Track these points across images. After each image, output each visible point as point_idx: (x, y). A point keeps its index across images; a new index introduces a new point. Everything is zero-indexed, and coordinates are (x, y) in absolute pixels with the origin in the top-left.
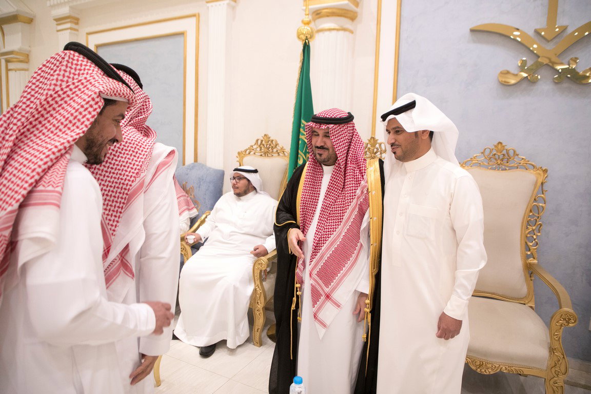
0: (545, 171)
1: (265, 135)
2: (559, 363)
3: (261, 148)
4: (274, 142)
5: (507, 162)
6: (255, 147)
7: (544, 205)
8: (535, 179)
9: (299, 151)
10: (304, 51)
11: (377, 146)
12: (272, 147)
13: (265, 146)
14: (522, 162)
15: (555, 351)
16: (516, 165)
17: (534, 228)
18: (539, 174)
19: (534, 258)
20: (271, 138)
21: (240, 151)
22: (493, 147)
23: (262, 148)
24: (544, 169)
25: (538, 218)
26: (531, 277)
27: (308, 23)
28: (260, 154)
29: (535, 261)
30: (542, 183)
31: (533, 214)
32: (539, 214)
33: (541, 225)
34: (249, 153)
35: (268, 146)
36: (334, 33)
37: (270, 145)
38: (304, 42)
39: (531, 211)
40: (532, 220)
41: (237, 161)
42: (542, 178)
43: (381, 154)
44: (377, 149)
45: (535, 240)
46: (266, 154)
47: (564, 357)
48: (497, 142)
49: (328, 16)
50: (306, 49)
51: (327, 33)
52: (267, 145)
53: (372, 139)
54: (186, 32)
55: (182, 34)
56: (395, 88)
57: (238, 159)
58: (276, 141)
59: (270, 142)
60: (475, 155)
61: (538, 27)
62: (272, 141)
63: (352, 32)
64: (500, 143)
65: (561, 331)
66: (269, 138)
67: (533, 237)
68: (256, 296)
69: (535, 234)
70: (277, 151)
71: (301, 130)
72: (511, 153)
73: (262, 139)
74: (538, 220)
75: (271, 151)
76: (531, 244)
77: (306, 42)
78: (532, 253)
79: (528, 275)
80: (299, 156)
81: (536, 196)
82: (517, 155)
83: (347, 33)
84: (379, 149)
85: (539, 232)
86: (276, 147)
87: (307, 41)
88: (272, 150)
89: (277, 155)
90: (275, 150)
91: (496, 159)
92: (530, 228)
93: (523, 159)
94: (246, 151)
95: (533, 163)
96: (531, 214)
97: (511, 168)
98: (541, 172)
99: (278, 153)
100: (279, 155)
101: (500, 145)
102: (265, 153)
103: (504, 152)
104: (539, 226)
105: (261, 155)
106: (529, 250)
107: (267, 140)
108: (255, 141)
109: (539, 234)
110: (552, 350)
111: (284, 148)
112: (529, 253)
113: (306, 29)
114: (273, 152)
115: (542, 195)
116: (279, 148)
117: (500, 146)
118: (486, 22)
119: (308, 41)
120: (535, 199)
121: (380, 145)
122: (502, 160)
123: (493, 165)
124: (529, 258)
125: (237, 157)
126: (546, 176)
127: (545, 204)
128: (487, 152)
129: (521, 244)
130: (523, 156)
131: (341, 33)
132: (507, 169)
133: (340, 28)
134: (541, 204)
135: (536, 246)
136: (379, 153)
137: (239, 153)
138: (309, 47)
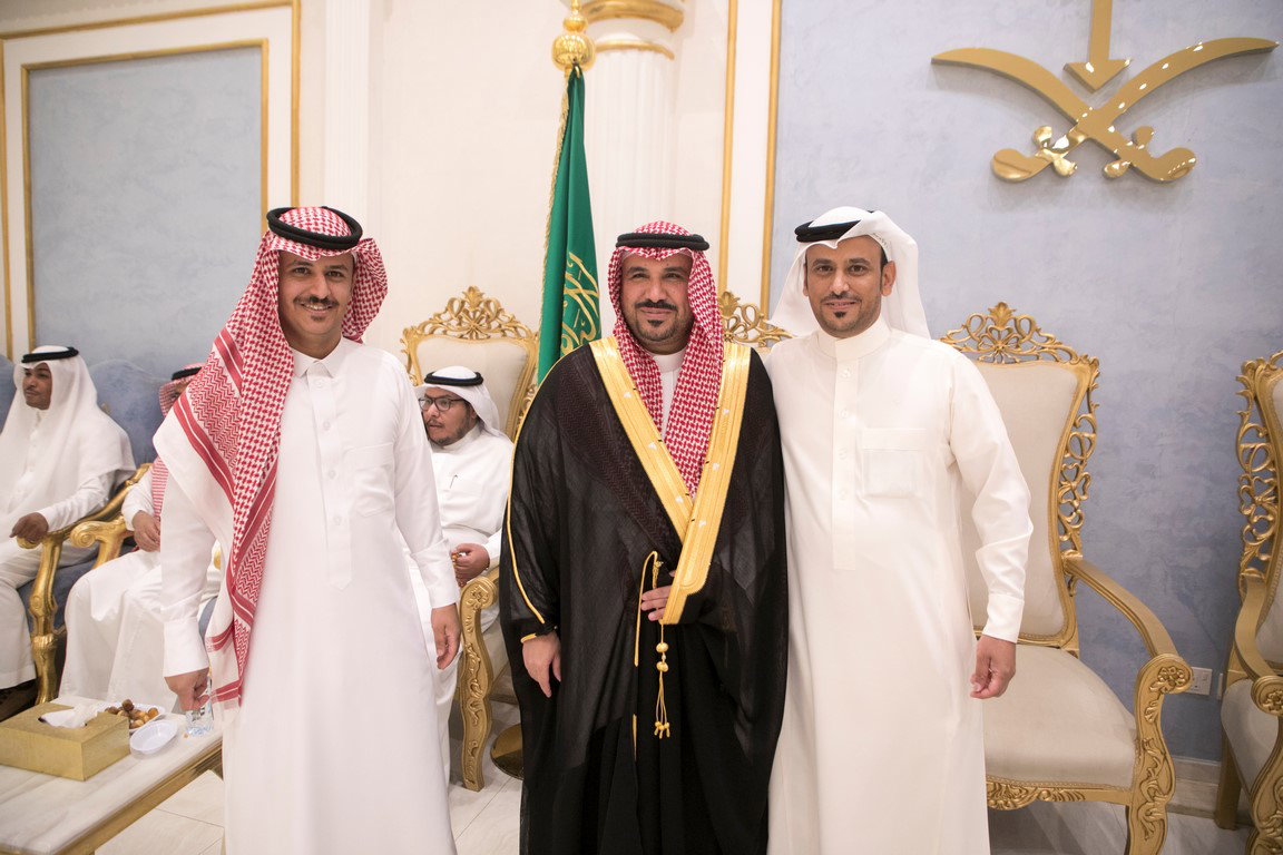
0: (1095, 364)
1: (471, 289)
2: (1157, 770)
3: (460, 319)
4: (492, 305)
5: (1018, 347)
6: (445, 317)
7: (1093, 436)
8: (1075, 381)
9: (564, 326)
10: (570, 91)
11: (738, 312)
12: (488, 316)
13: (471, 314)
14: (1048, 344)
15: (1147, 748)
16: (1035, 353)
17: (1074, 484)
18: (1082, 371)
19: (1075, 549)
20: (485, 297)
21: (409, 327)
22: (988, 314)
23: (464, 320)
24: (1091, 359)
25: (1082, 462)
26: (1069, 587)
27: (579, 28)
28: (457, 334)
29: (1078, 556)
30: (1088, 391)
31: (1072, 456)
32: (1082, 455)
33: (1087, 478)
34: (432, 333)
35: (478, 314)
36: (633, 54)
37: (483, 312)
38: (570, 70)
39: (1067, 450)
40: (1070, 467)
41: (403, 351)
42: (1088, 378)
43: (746, 330)
44: (737, 319)
45: (1075, 510)
46: (473, 333)
47: (1165, 758)
48: (997, 304)
49: (618, 16)
50: (575, 86)
51: (616, 55)
52: (475, 313)
53: (727, 297)
54: (267, 41)
55: (256, 46)
56: (771, 182)
57: (404, 347)
58: (497, 304)
59: (482, 305)
60: (950, 332)
61: (1071, 60)
62: (488, 303)
63: (671, 56)
64: (1002, 305)
65: (1160, 702)
66: (481, 295)
67: (1072, 504)
68: (467, 671)
69: (1075, 498)
70: (500, 326)
71: (568, 276)
72: (1025, 326)
73: (463, 297)
74: (1081, 467)
75: (485, 325)
76: (1069, 519)
77: (574, 70)
78: (1071, 539)
79: (1065, 586)
80: (564, 336)
81: (1076, 418)
82: (1038, 331)
83: (661, 57)
84: (742, 320)
85: (1084, 494)
86: (497, 317)
87: (577, 68)
88: (488, 322)
89: (499, 334)
90: (494, 324)
91: (993, 340)
92: (1067, 486)
93: (1048, 338)
94: (423, 326)
95: (1070, 348)
96: (1068, 455)
97: (1024, 358)
98: (1087, 367)
99: (503, 331)
100: (504, 335)
101: (1002, 308)
102: (470, 332)
103: (1011, 324)
104: (1084, 480)
105: (461, 337)
106: (1066, 532)
107: (476, 301)
108: (446, 304)
109: (1084, 498)
110: (1141, 745)
111: (517, 319)
112: (1065, 538)
113: (574, 42)
114: (489, 328)
115: (1089, 415)
116: (506, 320)
117: (1002, 312)
118: (966, 45)
119: (580, 70)
120: (1075, 425)
121: (744, 310)
122: (1006, 341)
123: (988, 352)
124: (1064, 550)
125: (402, 341)
126: (1096, 373)
127: (1094, 432)
128: (975, 324)
129: (1050, 522)
130: (1051, 332)
131: (648, 55)
132: (1018, 360)
133: (646, 44)
134: (1087, 435)
135: (1079, 522)
136: (741, 328)
137: (406, 332)
138: (581, 82)
